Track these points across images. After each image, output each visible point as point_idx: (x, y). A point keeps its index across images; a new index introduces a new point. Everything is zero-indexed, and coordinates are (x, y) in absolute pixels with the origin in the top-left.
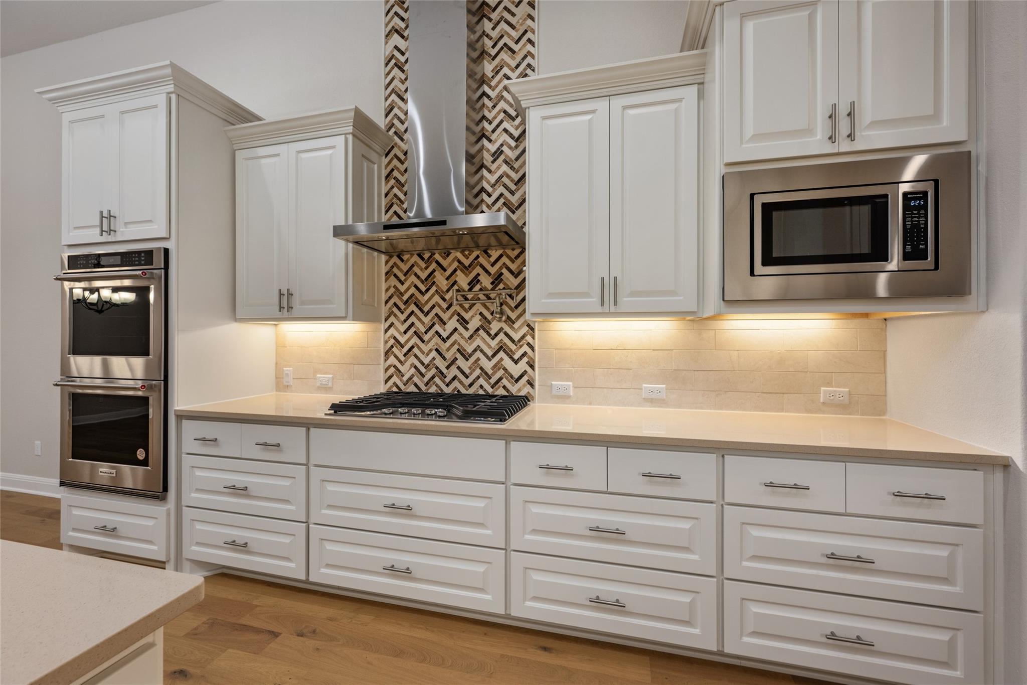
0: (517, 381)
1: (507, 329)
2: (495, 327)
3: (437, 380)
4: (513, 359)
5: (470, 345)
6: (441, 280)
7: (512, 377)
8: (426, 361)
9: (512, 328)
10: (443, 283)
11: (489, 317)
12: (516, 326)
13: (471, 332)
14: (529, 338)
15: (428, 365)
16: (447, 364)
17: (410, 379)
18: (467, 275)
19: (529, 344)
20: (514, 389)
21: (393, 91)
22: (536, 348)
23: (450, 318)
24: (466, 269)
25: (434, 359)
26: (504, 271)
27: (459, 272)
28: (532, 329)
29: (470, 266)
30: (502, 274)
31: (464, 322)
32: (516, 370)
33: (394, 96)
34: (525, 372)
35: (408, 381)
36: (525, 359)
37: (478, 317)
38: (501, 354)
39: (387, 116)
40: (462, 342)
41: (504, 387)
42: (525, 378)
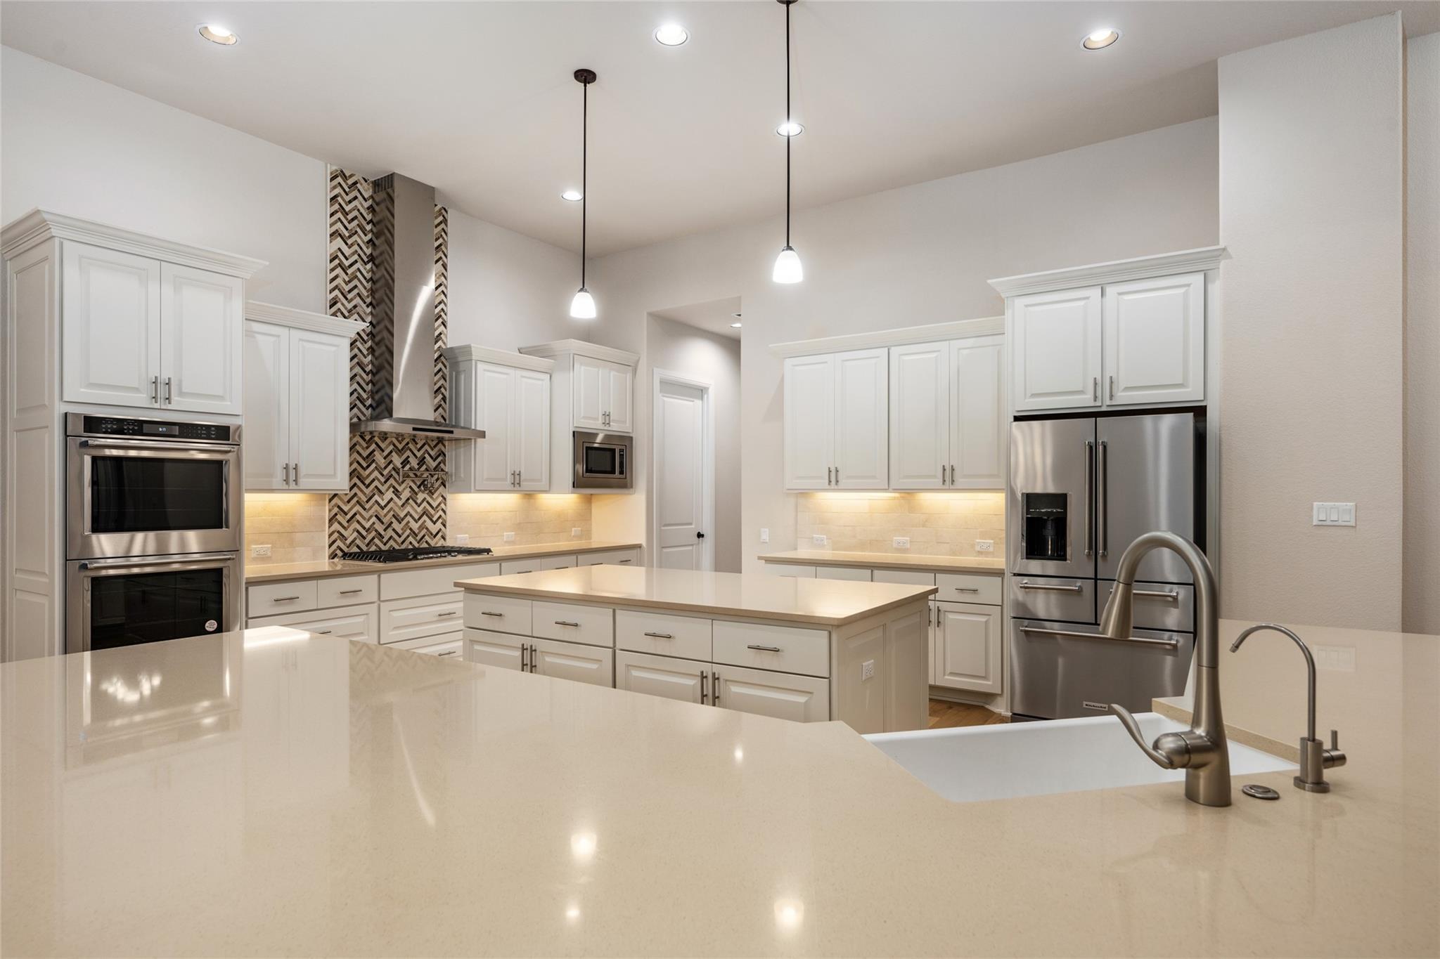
0: (435, 537)
7: (432, 534)
14: (442, 505)
15: (369, 529)
16: (385, 527)
17: (353, 541)
18: (400, 457)
19: (443, 510)
20: (433, 543)
22: (447, 512)
23: (387, 490)
24: (400, 452)
25: (374, 523)
26: (426, 455)
27: (394, 454)
28: (445, 499)
29: (402, 449)
31: (396, 492)
32: (434, 529)
34: (440, 529)
35: (350, 544)
36: (440, 521)
37: (409, 489)
38: (425, 518)
39: (331, 307)
40: (397, 509)
41: (427, 542)
42: (440, 534)
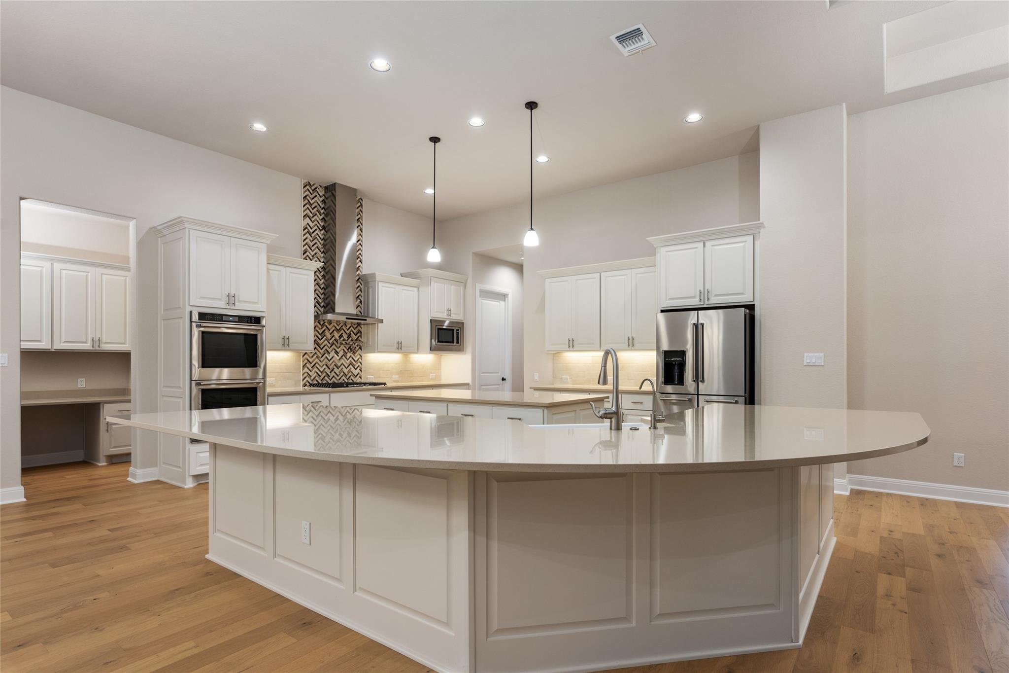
0: (356, 377)
1: (353, 356)
2: (349, 355)
3: (326, 378)
4: (355, 368)
5: (339, 362)
6: (327, 334)
7: (354, 375)
8: (322, 370)
9: (354, 356)
10: (329, 336)
11: (346, 351)
12: (356, 355)
13: (340, 356)
14: (360, 360)
15: (322, 371)
16: (330, 371)
17: (314, 378)
18: (338, 333)
19: (360, 362)
20: (355, 380)
21: (306, 244)
22: (363, 364)
23: (332, 351)
24: (338, 331)
25: (325, 369)
26: (352, 333)
27: (335, 332)
28: (361, 356)
29: (339, 329)
30: (351, 334)
31: (337, 353)
32: (355, 372)
33: (306, 246)
34: (359, 373)
35: (313, 379)
36: (359, 368)
37: (343, 351)
38: (351, 366)
39: (304, 254)
40: (336, 361)
41: (352, 379)
42: (359, 375)
